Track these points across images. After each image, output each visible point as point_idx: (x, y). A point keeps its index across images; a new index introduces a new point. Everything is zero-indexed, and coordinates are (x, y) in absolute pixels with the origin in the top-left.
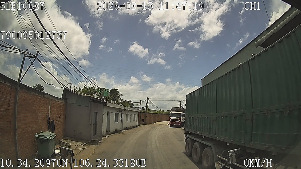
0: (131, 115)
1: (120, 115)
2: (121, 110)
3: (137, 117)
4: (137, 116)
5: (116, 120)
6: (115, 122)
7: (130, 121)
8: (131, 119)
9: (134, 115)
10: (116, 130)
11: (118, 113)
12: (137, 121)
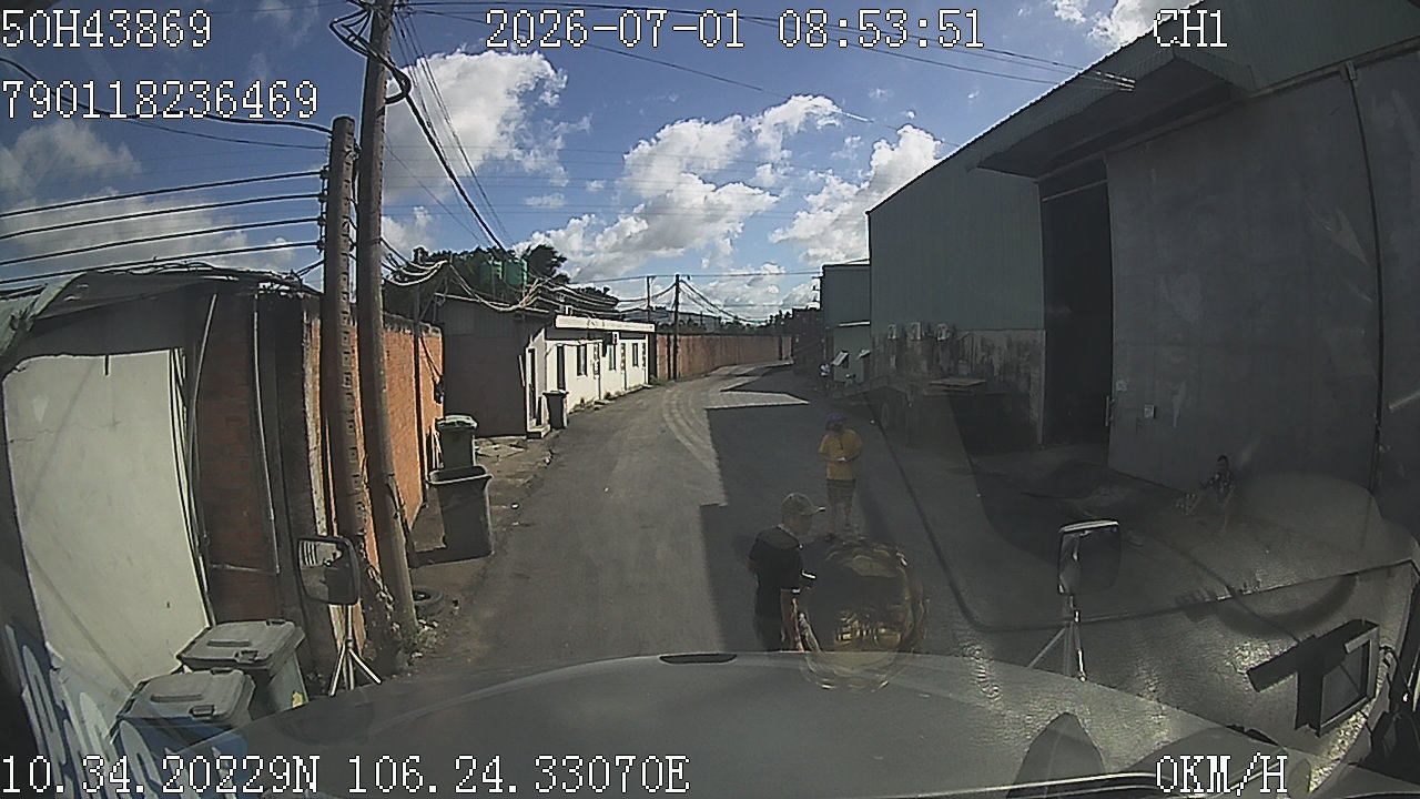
0: (624, 348)
1: (590, 347)
2: (591, 334)
3: (644, 353)
4: (644, 347)
5: (581, 369)
6: (579, 374)
7: (624, 368)
8: (624, 361)
9: (634, 344)
10: (582, 401)
11: (585, 345)
12: (644, 365)
